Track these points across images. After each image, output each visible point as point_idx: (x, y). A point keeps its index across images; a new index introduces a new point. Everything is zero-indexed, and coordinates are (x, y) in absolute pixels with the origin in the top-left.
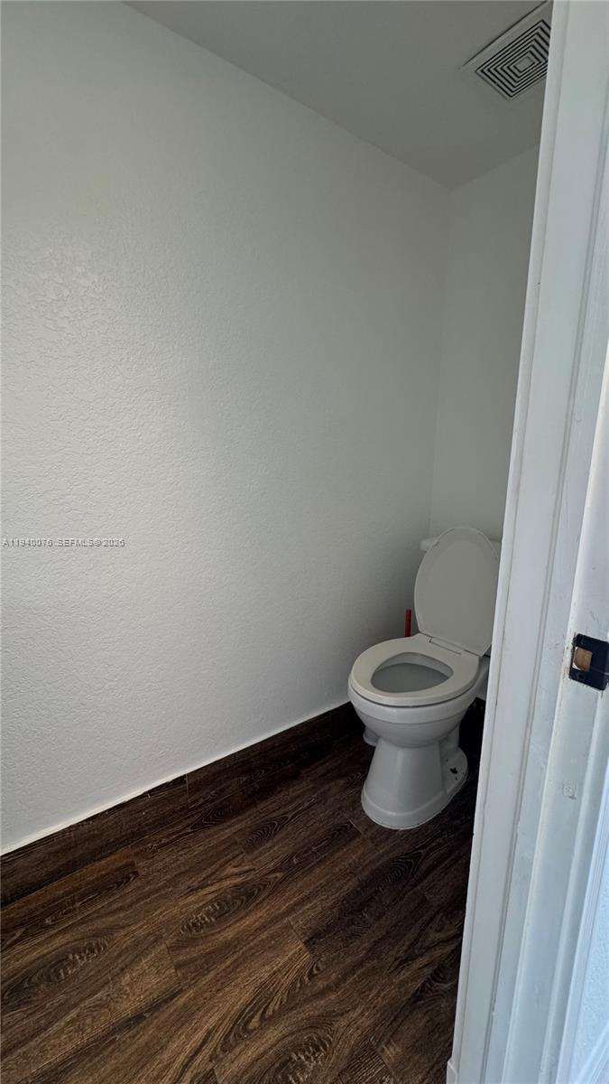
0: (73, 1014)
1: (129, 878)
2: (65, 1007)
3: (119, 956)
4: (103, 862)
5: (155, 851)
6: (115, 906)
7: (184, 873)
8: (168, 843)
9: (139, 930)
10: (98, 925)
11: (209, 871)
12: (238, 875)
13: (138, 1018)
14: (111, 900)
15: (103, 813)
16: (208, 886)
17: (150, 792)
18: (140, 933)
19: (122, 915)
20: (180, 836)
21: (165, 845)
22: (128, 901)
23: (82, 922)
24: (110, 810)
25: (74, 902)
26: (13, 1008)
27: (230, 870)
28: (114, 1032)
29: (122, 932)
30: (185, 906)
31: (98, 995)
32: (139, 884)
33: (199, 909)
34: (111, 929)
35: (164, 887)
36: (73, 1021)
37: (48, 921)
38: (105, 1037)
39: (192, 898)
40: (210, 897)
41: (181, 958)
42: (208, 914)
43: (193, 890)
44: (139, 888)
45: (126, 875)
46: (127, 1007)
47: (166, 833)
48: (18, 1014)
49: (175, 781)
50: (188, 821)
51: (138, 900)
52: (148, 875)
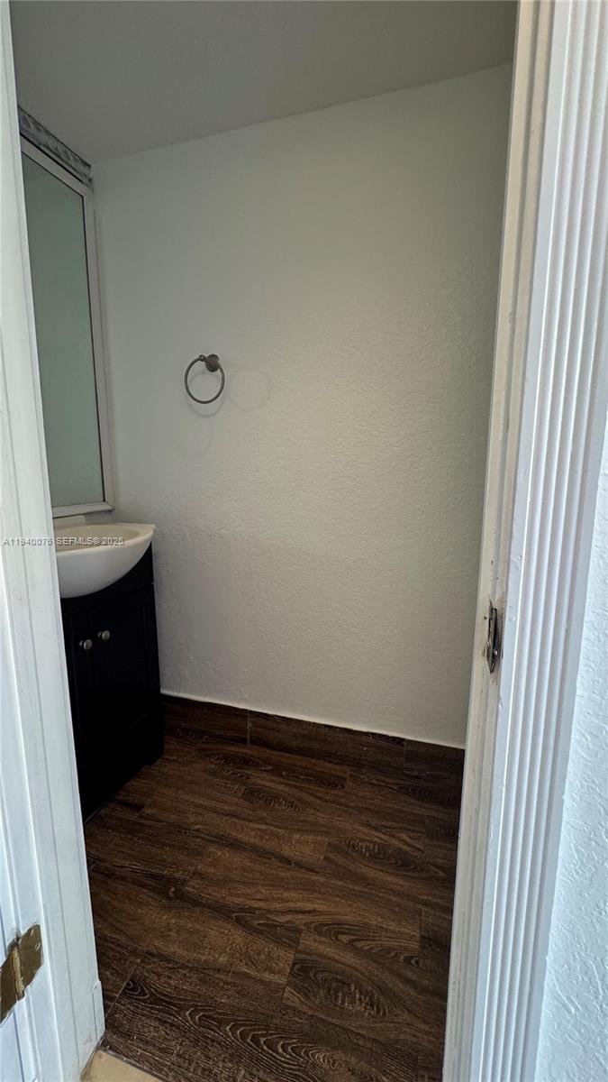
0: (263, 827)
1: (337, 785)
2: (262, 820)
3: (302, 821)
4: (330, 765)
5: (364, 783)
6: (319, 794)
7: (372, 811)
8: (375, 785)
9: (322, 818)
10: (304, 796)
11: (389, 824)
12: (407, 844)
13: (288, 861)
14: (320, 789)
15: (336, 728)
16: (380, 831)
17: (373, 734)
18: (321, 821)
19: (319, 802)
20: (386, 787)
21: (372, 784)
22: (328, 798)
23: (298, 788)
24: (341, 728)
25: (301, 774)
26: (245, 799)
27: (404, 836)
28: (273, 854)
29: (312, 811)
30: (358, 830)
31: (279, 831)
32: (340, 794)
33: (364, 840)
34: (309, 805)
35: (353, 808)
36: (261, 830)
37: (284, 773)
38: (267, 853)
39: (365, 830)
40: (377, 840)
41: (331, 855)
42: (367, 848)
43: (368, 825)
44: (337, 795)
45: (334, 783)
46: (287, 851)
47: (380, 777)
48: (246, 804)
49: (394, 739)
50: (399, 782)
51: (332, 802)
52: (349, 793)
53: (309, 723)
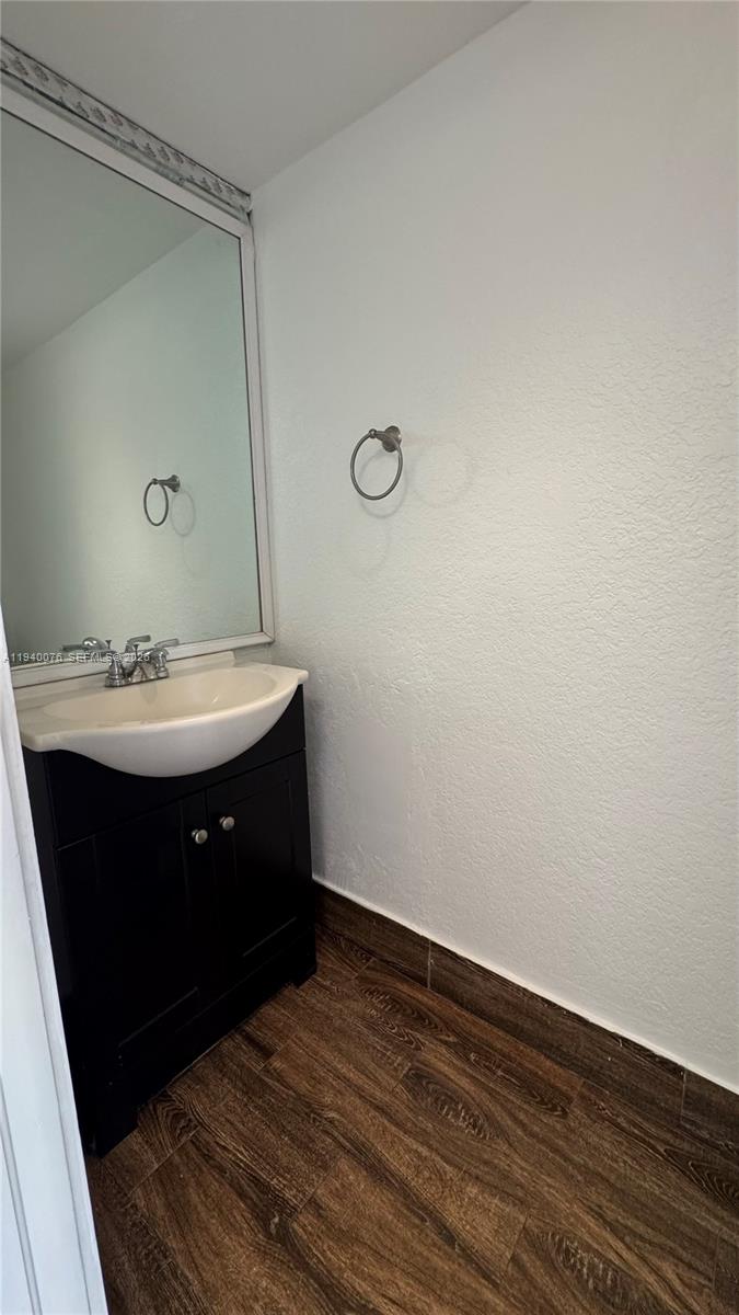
0: (424, 1151)
1: (554, 1109)
2: (422, 1136)
3: (486, 1163)
4: (548, 1063)
5: (604, 1119)
6: (522, 1116)
7: (612, 1185)
8: (623, 1129)
9: (520, 1169)
10: (496, 1110)
11: (641, 1229)
12: (676, 1296)
13: (450, 1237)
14: (525, 1106)
15: (560, 1008)
16: (622, 1240)
17: (625, 1040)
18: (518, 1174)
19: (519, 1132)
20: (644, 1141)
21: (618, 1125)
22: (536, 1129)
23: (491, 1092)
24: (568, 1012)
25: (498, 1067)
26: (407, 1086)
27: (668, 1270)
28: (430, 1214)
29: (505, 1147)
30: (578, 1218)
31: (448, 1168)
32: (558, 1127)
33: (588, 1248)
34: (501, 1132)
35: (576, 1166)
36: (420, 1156)
37: (472, 1057)
38: (425, 1208)
39: (592, 1223)
40: (612, 1256)
41: (525, 1257)
42: (592, 1268)
43: (599, 1216)
44: (554, 1130)
45: (551, 1100)
46: (453, 1214)
47: (632, 1116)
48: (406, 1096)
49: (664, 1062)
50: (669, 1137)
51: (542, 1141)
52: (573, 1131)
53: (518, 988)
